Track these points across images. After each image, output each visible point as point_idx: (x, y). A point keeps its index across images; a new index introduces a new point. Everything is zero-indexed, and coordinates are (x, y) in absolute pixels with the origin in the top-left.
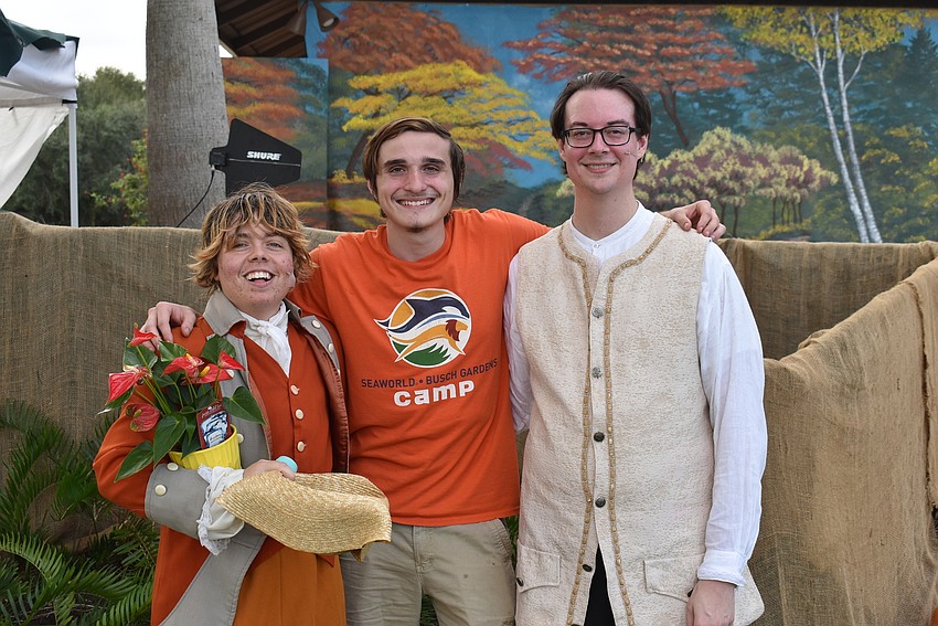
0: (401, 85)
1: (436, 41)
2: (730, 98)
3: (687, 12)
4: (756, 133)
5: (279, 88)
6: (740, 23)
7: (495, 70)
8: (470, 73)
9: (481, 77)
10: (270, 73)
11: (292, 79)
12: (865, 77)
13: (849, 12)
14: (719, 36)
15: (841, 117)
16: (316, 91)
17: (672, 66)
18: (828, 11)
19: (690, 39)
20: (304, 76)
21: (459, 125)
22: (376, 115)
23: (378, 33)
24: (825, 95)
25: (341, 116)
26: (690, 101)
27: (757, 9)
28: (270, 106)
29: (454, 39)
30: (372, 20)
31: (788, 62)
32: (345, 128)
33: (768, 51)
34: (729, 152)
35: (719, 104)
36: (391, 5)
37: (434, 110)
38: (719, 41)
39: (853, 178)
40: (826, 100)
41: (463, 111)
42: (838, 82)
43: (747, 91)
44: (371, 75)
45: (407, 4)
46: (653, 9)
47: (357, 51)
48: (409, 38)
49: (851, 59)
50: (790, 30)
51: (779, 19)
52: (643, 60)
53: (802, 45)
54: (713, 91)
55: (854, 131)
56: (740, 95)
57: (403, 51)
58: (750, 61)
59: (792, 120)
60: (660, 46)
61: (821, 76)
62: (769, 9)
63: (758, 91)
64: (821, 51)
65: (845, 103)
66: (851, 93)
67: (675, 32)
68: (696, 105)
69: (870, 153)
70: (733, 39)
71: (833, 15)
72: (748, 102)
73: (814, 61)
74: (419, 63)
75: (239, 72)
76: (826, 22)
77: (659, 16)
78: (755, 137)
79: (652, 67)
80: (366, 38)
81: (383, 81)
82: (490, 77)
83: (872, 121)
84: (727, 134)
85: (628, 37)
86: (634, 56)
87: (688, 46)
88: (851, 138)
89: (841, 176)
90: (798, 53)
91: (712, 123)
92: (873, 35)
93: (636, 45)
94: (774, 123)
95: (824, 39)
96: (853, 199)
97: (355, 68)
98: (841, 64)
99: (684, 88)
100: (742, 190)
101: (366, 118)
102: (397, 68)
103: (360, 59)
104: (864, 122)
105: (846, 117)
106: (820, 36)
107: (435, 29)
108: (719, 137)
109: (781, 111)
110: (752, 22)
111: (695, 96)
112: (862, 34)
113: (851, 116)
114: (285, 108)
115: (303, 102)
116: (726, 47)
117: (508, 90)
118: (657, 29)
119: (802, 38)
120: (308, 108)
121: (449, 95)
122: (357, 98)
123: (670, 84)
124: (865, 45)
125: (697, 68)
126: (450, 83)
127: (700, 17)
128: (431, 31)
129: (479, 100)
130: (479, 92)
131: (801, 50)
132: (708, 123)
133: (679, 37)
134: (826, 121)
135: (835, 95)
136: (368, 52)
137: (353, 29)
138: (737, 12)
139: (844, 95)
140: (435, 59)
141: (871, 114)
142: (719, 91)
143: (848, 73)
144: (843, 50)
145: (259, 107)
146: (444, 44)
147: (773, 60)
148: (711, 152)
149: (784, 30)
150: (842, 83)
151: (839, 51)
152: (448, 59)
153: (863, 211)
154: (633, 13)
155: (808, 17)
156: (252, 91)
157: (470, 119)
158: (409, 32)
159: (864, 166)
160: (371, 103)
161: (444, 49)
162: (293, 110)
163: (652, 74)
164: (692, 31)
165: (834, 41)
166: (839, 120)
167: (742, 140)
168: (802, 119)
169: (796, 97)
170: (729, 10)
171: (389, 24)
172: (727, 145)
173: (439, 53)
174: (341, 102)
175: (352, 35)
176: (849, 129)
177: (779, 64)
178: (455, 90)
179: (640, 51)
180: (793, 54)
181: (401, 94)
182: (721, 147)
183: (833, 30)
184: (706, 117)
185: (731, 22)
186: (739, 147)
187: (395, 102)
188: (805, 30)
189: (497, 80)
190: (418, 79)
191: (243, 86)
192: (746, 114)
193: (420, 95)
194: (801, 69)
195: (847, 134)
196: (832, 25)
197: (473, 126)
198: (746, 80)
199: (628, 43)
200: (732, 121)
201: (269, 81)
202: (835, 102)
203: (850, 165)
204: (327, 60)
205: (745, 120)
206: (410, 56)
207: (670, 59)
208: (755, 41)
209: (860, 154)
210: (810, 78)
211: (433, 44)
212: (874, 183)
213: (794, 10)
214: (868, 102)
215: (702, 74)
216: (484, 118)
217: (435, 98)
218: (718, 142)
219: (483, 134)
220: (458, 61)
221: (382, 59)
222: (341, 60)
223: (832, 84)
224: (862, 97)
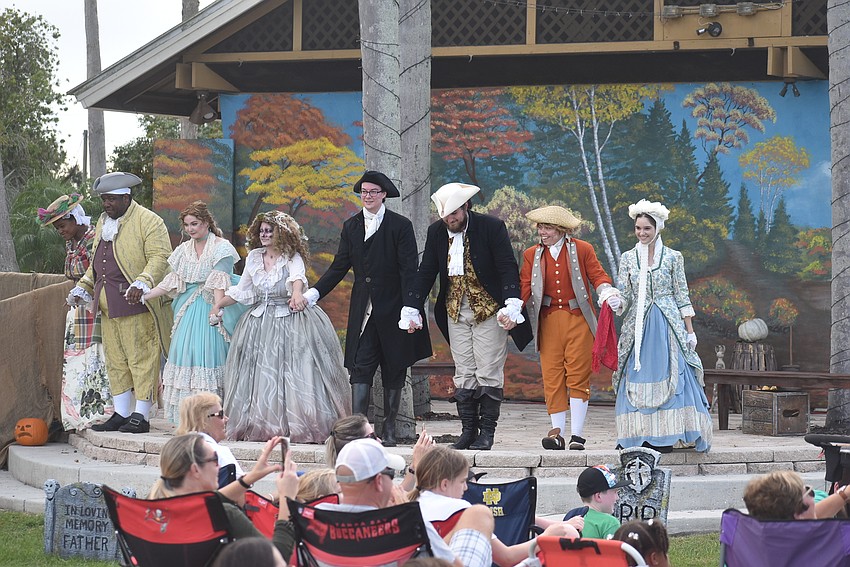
0: (284, 157)
1: (308, 122)
2: (514, 162)
3: (483, 93)
4: (533, 191)
5: (202, 162)
6: (521, 101)
7: (347, 144)
8: (331, 147)
9: (338, 150)
10: (196, 151)
11: (209, 155)
12: (615, 142)
13: (602, 88)
14: (506, 112)
15: (597, 175)
16: (225, 164)
17: (472, 137)
18: (586, 88)
19: (484, 115)
20: (217, 152)
21: (323, 188)
22: (268, 181)
23: (269, 117)
24: (584, 158)
25: (246, 182)
26: (486, 165)
27: (533, 88)
28: (196, 176)
29: (320, 120)
30: (265, 107)
31: (557, 131)
32: (247, 192)
33: (542, 123)
34: (513, 206)
35: (506, 167)
36: (278, 95)
37: (306, 177)
38: (506, 116)
39: (606, 227)
40: (585, 162)
41: (326, 177)
42: (594, 147)
43: (527, 156)
44: (264, 150)
45: (288, 94)
46: (458, 91)
47: (255, 132)
48: (290, 121)
49: (604, 126)
50: (557, 105)
51: (549, 96)
52: (452, 133)
53: (567, 117)
54: (501, 156)
55: (606, 187)
56: (522, 159)
57: (285, 131)
58: (528, 131)
59: (561, 178)
60: (463, 121)
61: (581, 142)
62: (542, 88)
63: (535, 156)
64: (581, 121)
65: (599, 164)
66: (604, 155)
67: (472, 108)
68: (490, 168)
69: (619, 205)
70: (516, 113)
71: (590, 92)
72: (527, 165)
73: (576, 130)
74: (296, 140)
75: (176, 151)
76: (585, 97)
77: (462, 98)
78: (532, 194)
79: (457, 138)
80: (261, 121)
81: (272, 154)
82: (344, 150)
83: (620, 178)
84: (512, 191)
85: (440, 115)
86: (445, 130)
87: (482, 120)
88: (604, 192)
89: (597, 225)
90: (564, 124)
91: (503, 181)
92: (620, 107)
93: (446, 122)
94: (546, 182)
95: (583, 112)
96: (607, 244)
97: (253, 144)
98: (596, 131)
99: (481, 155)
100: (523, 237)
101: (261, 184)
102: (282, 144)
103: (258, 138)
104: (614, 179)
105: (601, 176)
106: (580, 109)
107: (306, 113)
108: (506, 194)
109: (552, 172)
110: (530, 99)
111: (489, 161)
112: (611, 106)
113: (604, 175)
114: (205, 177)
115: (217, 173)
116: (511, 121)
117: (356, 160)
118: (461, 107)
119: (567, 111)
120: (220, 178)
121: (316, 164)
122: (256, 168)
123: (471, 152)
124: (614, 116)
125: (489, 138)
126: (316, 155)
127: (492, 97)
128: (305, 115)
129: (337, 168)
130: (337, 161)
131: (566, 121)
132: (498, 182)
133: (476, 114)
134: (585, 179)
135: (592, 157)
136: (262, 133)
137: (252, 115)
138: (518, 91)
139: (599, 157)
140: (307, 137)
141: (620, 172)
142: (506, 157)
143: (601, 138)
144: (597, 120)
145: (188, 177)
146: (313, 124)
147: (545, 130)
148: (500, 206)
149: (553, 105)
150: (597, 148)
151: (595, 121)
152: (316, 136)
153: (614, 254)
154: (443, 95)
155: (571, 94)
156: (184, 164)
157: (330, 183)
158: (289, 116)
159: (615, 216)
160: (265, 171)
161: (312, 129)
162: (210, 178)
163: (457, 144)
164: (486, 108)
165: (591, 113)
166: (595, 178)
167: (523, 196)
168: (567, 177)
169: (562, 160)
170: (514, 90)
171: (276, 110)
172: (512, 201)
173: (310, 133)
174: (245, 172)
175: (252, 120)
176: (603, 185)
177: (550, 134)
178: (321, 160)
179: (449, 126)
180: (560, 124)
181: (284, 164)
182: (508, 203)
183: (589, 104)
184: (497, 178)
185: (515, 99)
186: (521, 201)
187: (280, 171)
188: (569, 104)
189: (349, 152)
190: (296, 153)
191: (179, 161)
192: (526, 175)
193: (297, 165)
194: (566, 136)
195: (601, 190)
196: (589, 99)
197: (332, 189)
198: (526, 147)
199: (440, 119)
200: (515, 181)
201: (195, 157)
202: (592, 163)
203: (604, 216)
204: (232, 140)
205: (525, 180)
206: (291, 134)
207: (470, 132)
208: (532, 114)
209: (611, 207)
210: (573, 144)
211: (306, 125)
212: (622, 230)
213: (561, 88)
214: (617, 163)
215: (493, 143)
216: (340, 182)
217: (307, 167)
218: (505, 198)
219: (339, 194)
220: (323, 138)
221: (272, 137)
222: (245, 140)
223: (590, 150)
224: (612, 158)
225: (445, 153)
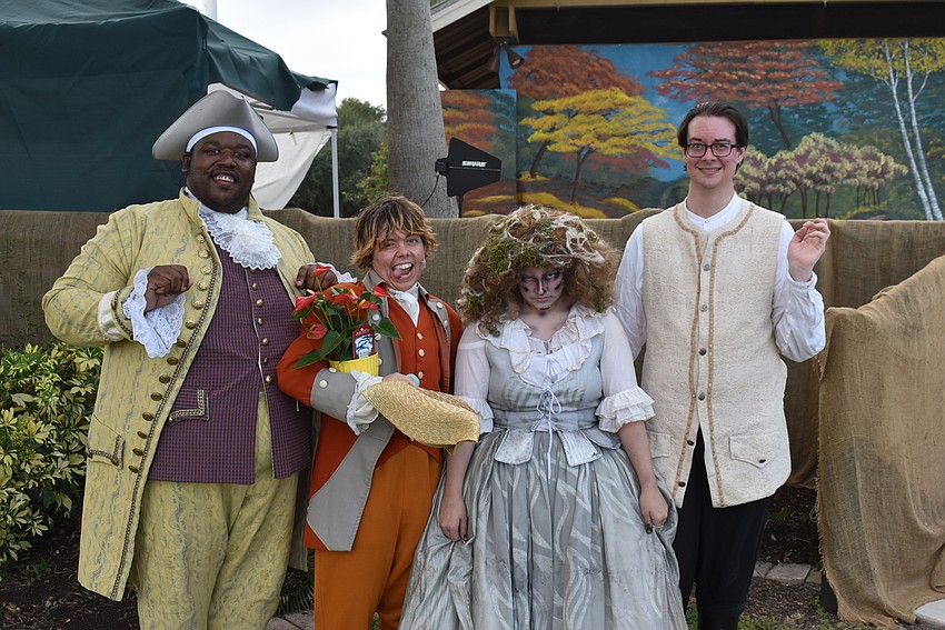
0: (571, 106)
1: (596, 73)
2: (823, 110)
3: (789, 45)
4: (843, 137)
5: (480, 112)
6: (830, 52)
7: (641, 93)
8: (622, 97)
9: (631, 99)
10: (474, 101)
11: (490, 105)
12: (929, 92)
13: (917, 42)
14: (814, 63)
15: (911, 122)
16: (508, 113)
17: (777, 87)
18: (899, 41)
19: (791, 65)
20: (499, 102)
21: (615, 136)
22: (552, 130)
23: (553, 68)
24: (897, 106)
25: (527, 131)
26: (791, 113)
27: (843, 41)
28: (474, 125)
29: (610, 71)
30: (549, 59)
31: (868, 81)
32: (529, 140)
33: (852, 73)
34: (822, 151)
35: (814, 115)
36: (562, 47)
37: (596, 125)
38: (814, 67)
39: (920, 170)
40: (898, 110)
41: (617, 125)
42: (908, 96)
43: (837, 105)
44: (548, 100)
45: (574, 46)
46: (762, 43)
47: (538, 83)
48: (576, 71)
49: (918, 78)
50: (870, 56)
51: (861, 49)
52: (755, 83)
53: (879, 68)
54: (810, 105)
55: (920, 133)
56: (831, 108)
57: (572, 81)
58: (838, 81)
59: (871, 126)
60: (768, 72)
61: (895, 92)
62: (853, 41)
63: (845, 104)
64: (895, 72)
65: (913, 111)
66: (918, 104)
67: (778, 59)
68: (797, 116)
69: (933, 150)
70: (825, 64)
71: (903, 44)
72: (837, 113)
73: (889, 80)
74: (584, 90)
75: (450, 101)
76: (898, 49)
77: (767, 49)
78: (843, 140)
79: (761, 87)
80: (544, 72)
81: (556, 104)
82: (637, 99)
83: (935, 125)
84: (821, 137)
85: (743, 66)
86: (748, 80)
87: (789, 71)
88: (918, 138)
89: (910, 168)
90: (876, 74)
91: (809, 129)
92: (936, 59)
93: (749, 72)
94: (857, 129)
95: (896, 63)
96: (920, 186)
97: (536, 95)
98: (910, 82)
99: (787, 103)
100: (833, 181)
101: (544, 132)
102: (567, 94)
103: (540, 88)
104: (928, 126)
105: (914, 123)
106: (894, 60)
107: (596, 64)
108: (814, 140)
109: (863, 119)
110: (840, 51)
111: (796, 109)
112: (926, 58)
113: (918, 122)
114: (485, 127)
115: (497, 123)
116: (819, 71)
117: (651, 108)
118: (766, 58)
119: (879, 62)
120: (501, 126)
121: (607, 113)
122: (538, 117)
123: (776, 100)
124: (929, 67)
125: (797, 87)
126: (606, 104)
127: (799, 49)
128: (593, 66)
129: (630, 116)
130: (629, 110)
131: (879, 72)
132: (806, 129)
133: (782, 64)
134: (898, 126)
135: (906, 106)
136: (545, 83)
137: (534, 66)
138: (828, 44)
139: (912, 105)
140: (596, 87)
141: (934, 120)
142: (815, 105)
143: (916, 88)
144: (912, 70)
145: (465, 126)
146: (603, 75)
147: (856, 80)
148: (808, 152)
149: (864, 57)
150: (911, 97)
151: (909, 72)
152: (606, 86)
153: (928, 195)
154: (746, 47)
155: (884, 46)
156: (460, 114)
157: (623, 131)
158: (575, 66)
159: (928, 160)
160: (549, 121)
161: (605, 80)
162: (491, 127)
163: (762, 92)
164: (793, 59)
165: (905, 64)
166: (909, 125)
167: (832, 142)
168: (880, 125)
169: (875, 108)
170: (821, 42)
171: (561, 61)
172: (821, 146)
173: (598, 83)
174: (526, 121)
175: (534, 71)
176: (917, 131)
177: (861, 83)
178: (611, 109)
179: (752, 76)
180: (873, 75)
181: (571, 113)
182: (816, 148)
183: (903, 57)
184: (805, 125)
185: (823, 51)
186: (830, 147)
187: (566, 120)
188: (881, 56)
189: (643, 101)
190: (584, 102)
191: (454, 111)
192: (835, 122)
193: (585, 113)
194: (879, 86)
195: (915, 136)
196: (903, 52)
197: (625, 136)
198: (835, 96)
199: (743, 70)
200: (824, 127)
201: (472, 106)
202: (906, 111)
203: (917, 160)
204: (515, 90)
205: (835, 126)
206: (577, 85)
207: (775, 81)
208: (842, 65)
209: (925, 151)
210: (886, 93)
211: (594, 76)
212: (937, 173)
213: (872, 41)
214: (931, 111)
215: (801, 92)
216: (634, 130)
217: (596, 116)
218: (814, 144)
219: (632, 142)
220: (613, 88)
221: (557, 88)
222: (526, 90)
223: (903, 97)
224: (927, 107)
225: (749, 102)
